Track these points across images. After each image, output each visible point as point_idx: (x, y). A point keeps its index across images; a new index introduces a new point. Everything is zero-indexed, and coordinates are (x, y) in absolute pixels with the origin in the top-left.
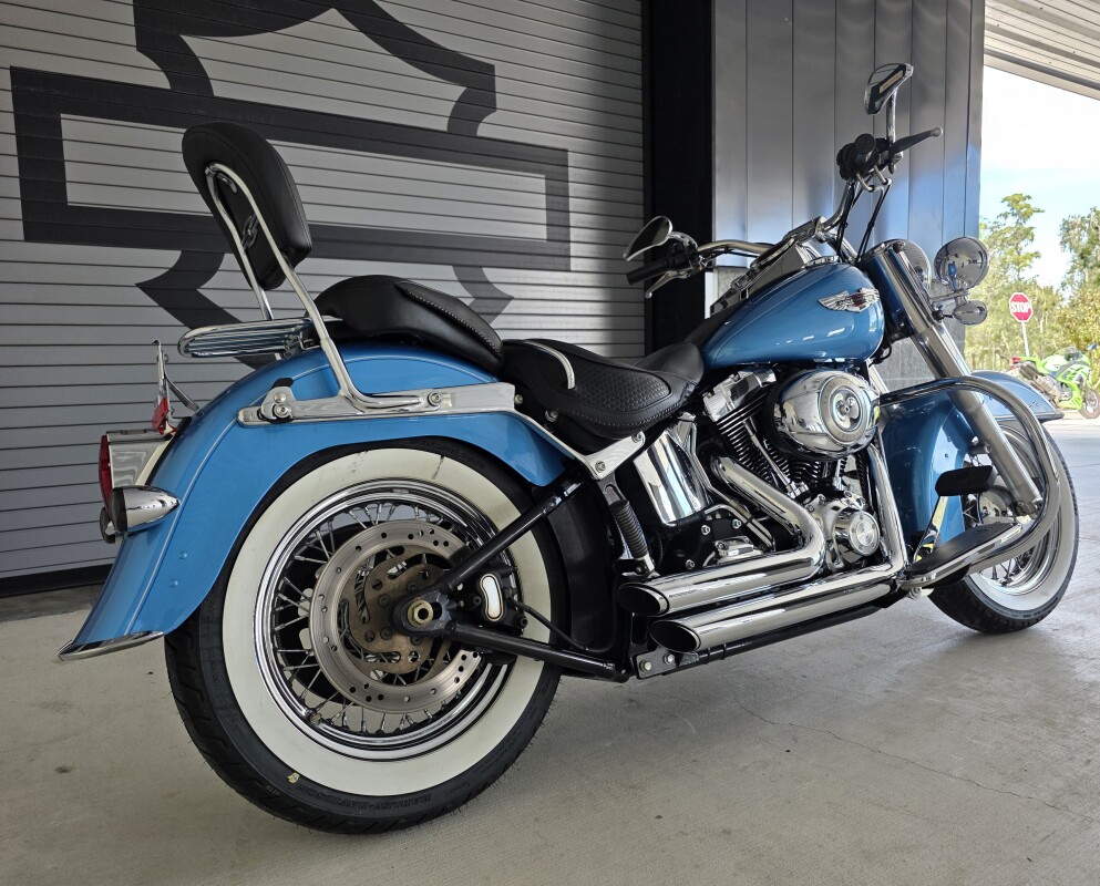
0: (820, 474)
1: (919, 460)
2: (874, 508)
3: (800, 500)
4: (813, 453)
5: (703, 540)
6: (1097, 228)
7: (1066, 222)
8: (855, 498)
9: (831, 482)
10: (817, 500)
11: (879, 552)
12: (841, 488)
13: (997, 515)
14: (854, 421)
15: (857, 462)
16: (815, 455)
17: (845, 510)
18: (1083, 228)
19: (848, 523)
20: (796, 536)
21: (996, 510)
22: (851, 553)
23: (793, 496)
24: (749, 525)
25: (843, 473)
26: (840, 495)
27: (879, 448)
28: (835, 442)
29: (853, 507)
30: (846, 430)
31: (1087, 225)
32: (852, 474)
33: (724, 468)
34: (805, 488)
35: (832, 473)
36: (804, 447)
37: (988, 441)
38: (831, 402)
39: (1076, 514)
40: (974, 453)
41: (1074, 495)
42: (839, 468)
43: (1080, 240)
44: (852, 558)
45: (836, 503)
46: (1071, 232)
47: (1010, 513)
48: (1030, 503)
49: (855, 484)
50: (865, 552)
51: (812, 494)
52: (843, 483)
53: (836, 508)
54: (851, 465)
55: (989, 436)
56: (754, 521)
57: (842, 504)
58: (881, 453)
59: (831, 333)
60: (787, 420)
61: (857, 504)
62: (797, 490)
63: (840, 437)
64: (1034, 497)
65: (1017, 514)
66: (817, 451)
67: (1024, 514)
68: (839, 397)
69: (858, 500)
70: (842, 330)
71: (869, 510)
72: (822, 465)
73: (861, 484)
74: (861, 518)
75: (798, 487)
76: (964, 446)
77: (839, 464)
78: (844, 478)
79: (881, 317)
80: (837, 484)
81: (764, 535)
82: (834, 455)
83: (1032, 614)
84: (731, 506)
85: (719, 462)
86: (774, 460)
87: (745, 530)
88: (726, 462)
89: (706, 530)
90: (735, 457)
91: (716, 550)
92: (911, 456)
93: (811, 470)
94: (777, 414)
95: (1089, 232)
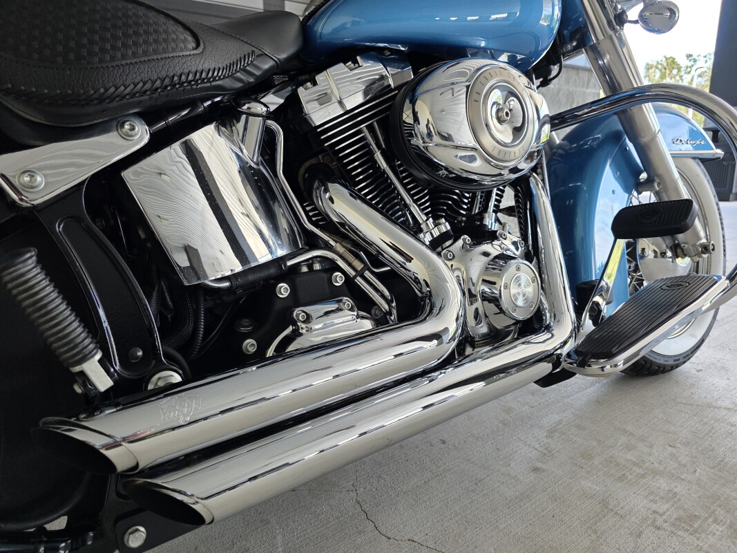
0: (469, 210)
1: (583, 197)
2: (533, 254)
3: (436, 245)
4: (459, 179)
5: (278, 306)
6: (665, 69)
7: (648, 64)
8: (510, 240)
9: (482, 219)
10: (460, 242)
11: (539, 314)
12: (495, 227)
13: (656, 257)
14: (518, 131)
15: (516, 196)
16: (463, 181)
17: (496, 257)
18: (657, 68)
19: (500, 276)
20: (423, 299)
21: (655, 252)
22: (502, 315)
23: (428, 239)
24: (359, 280)
25: (497, 209)
26: (492, 236)
27: (543, 180)
28: (489, 162)
29: (509, 253)
30: (505, 145)
31: (660, 66)
32: (509, 211)
33: (331, 199)
34: (445, 226)
35: (485, 208)
36: (446, 169)
37: (659, 176)
38: (485, 102)
39: (725, 255)
40: (640, 190)
41: (724, 237)
42: (492, 203)
43: (655, 76)
44: (501, 323)
45: (486, 247)
46: (650, 70)
47: (669, 254)
48: (694, 245)
49: (512, 223)
50: (521, 316)
51: (454, 235)
52: (497, 220)
53: (486, 254)
54: (509, 200)
55: (661, 171)
56: (367, 274)
57: (493, 249)
58: (544, 183)
59: (494, 17)
60: (422, 128)
61: (513, 248)
62: (433, 229)
63: (495, 153)
64: (699, 239)
65: (676, 255)
66: (465, 175)
67: (684, 255)
68: (496, 95)
69: (514, 243)
70: (505, 15)
71: (528, 257)
72: (474, 197)
73: (520, 223)
74: (518, 269)
75: (436, 225)
76: (632, 181)
77: (494, 197)
78: (499, 215)
79: (557, 13)
80: (490, 221)
81: (380, 295)
82: (487, 182)
83: (681, 357)
84: (337, 252)
85: (326, 190)
86: (408, 191)
87: (351, 288)
88: (336, 190)
89: (283, 290)
90: (349, 182)
91: (294, 323)
92: (574, 194)
93: (458, 204)
94: (407, 117)
95: (660, 70)
